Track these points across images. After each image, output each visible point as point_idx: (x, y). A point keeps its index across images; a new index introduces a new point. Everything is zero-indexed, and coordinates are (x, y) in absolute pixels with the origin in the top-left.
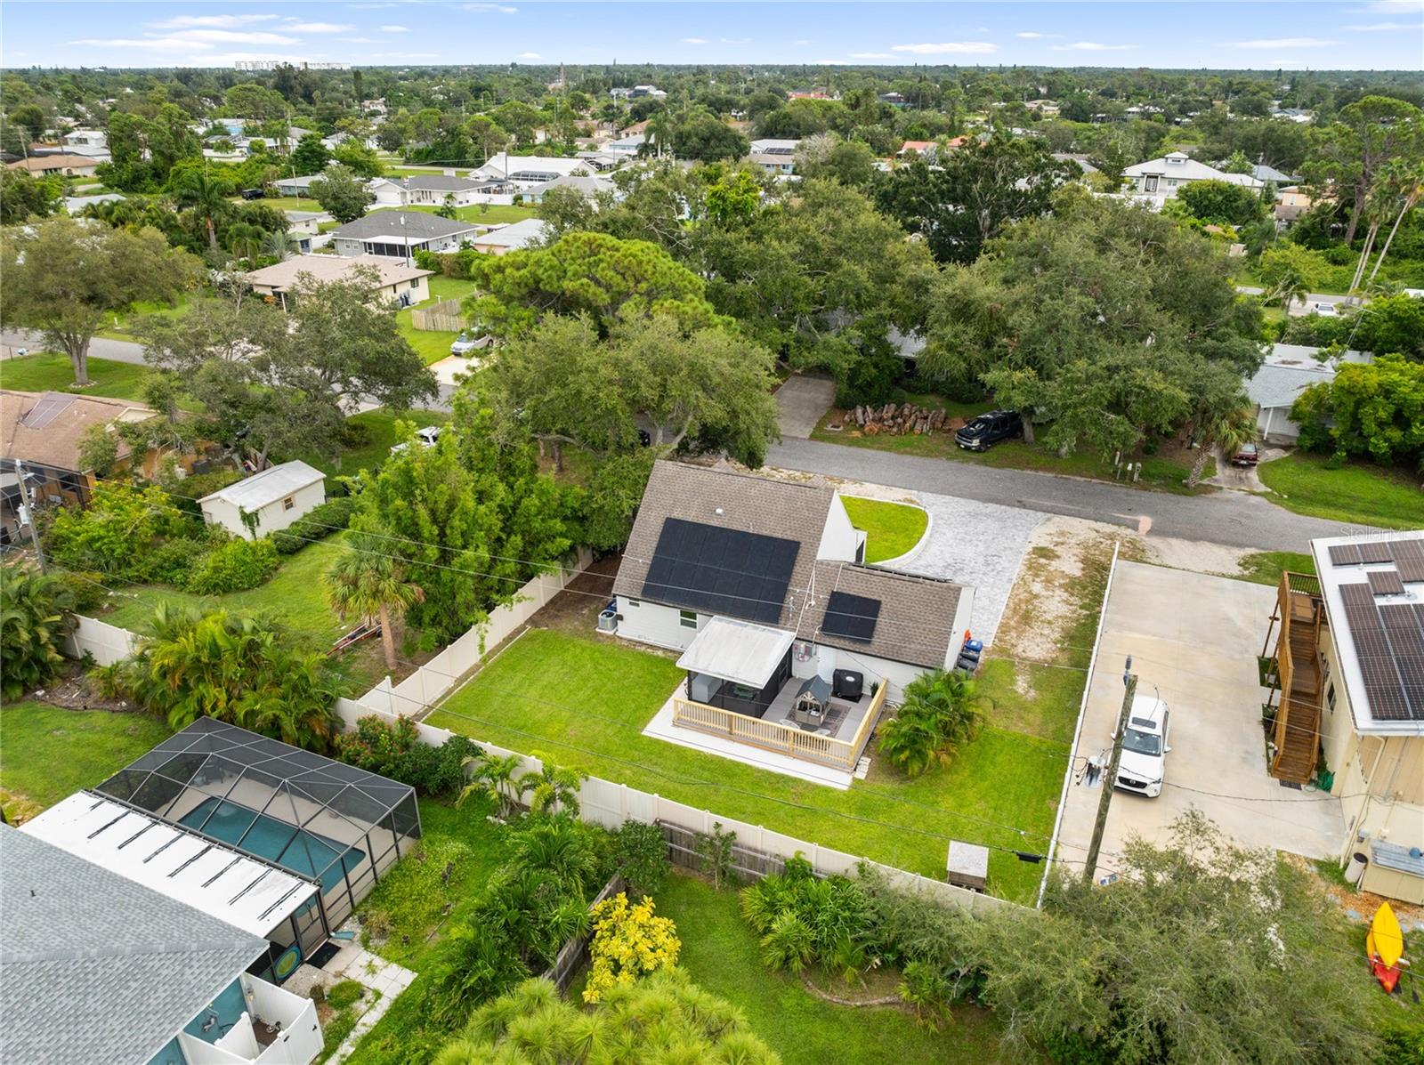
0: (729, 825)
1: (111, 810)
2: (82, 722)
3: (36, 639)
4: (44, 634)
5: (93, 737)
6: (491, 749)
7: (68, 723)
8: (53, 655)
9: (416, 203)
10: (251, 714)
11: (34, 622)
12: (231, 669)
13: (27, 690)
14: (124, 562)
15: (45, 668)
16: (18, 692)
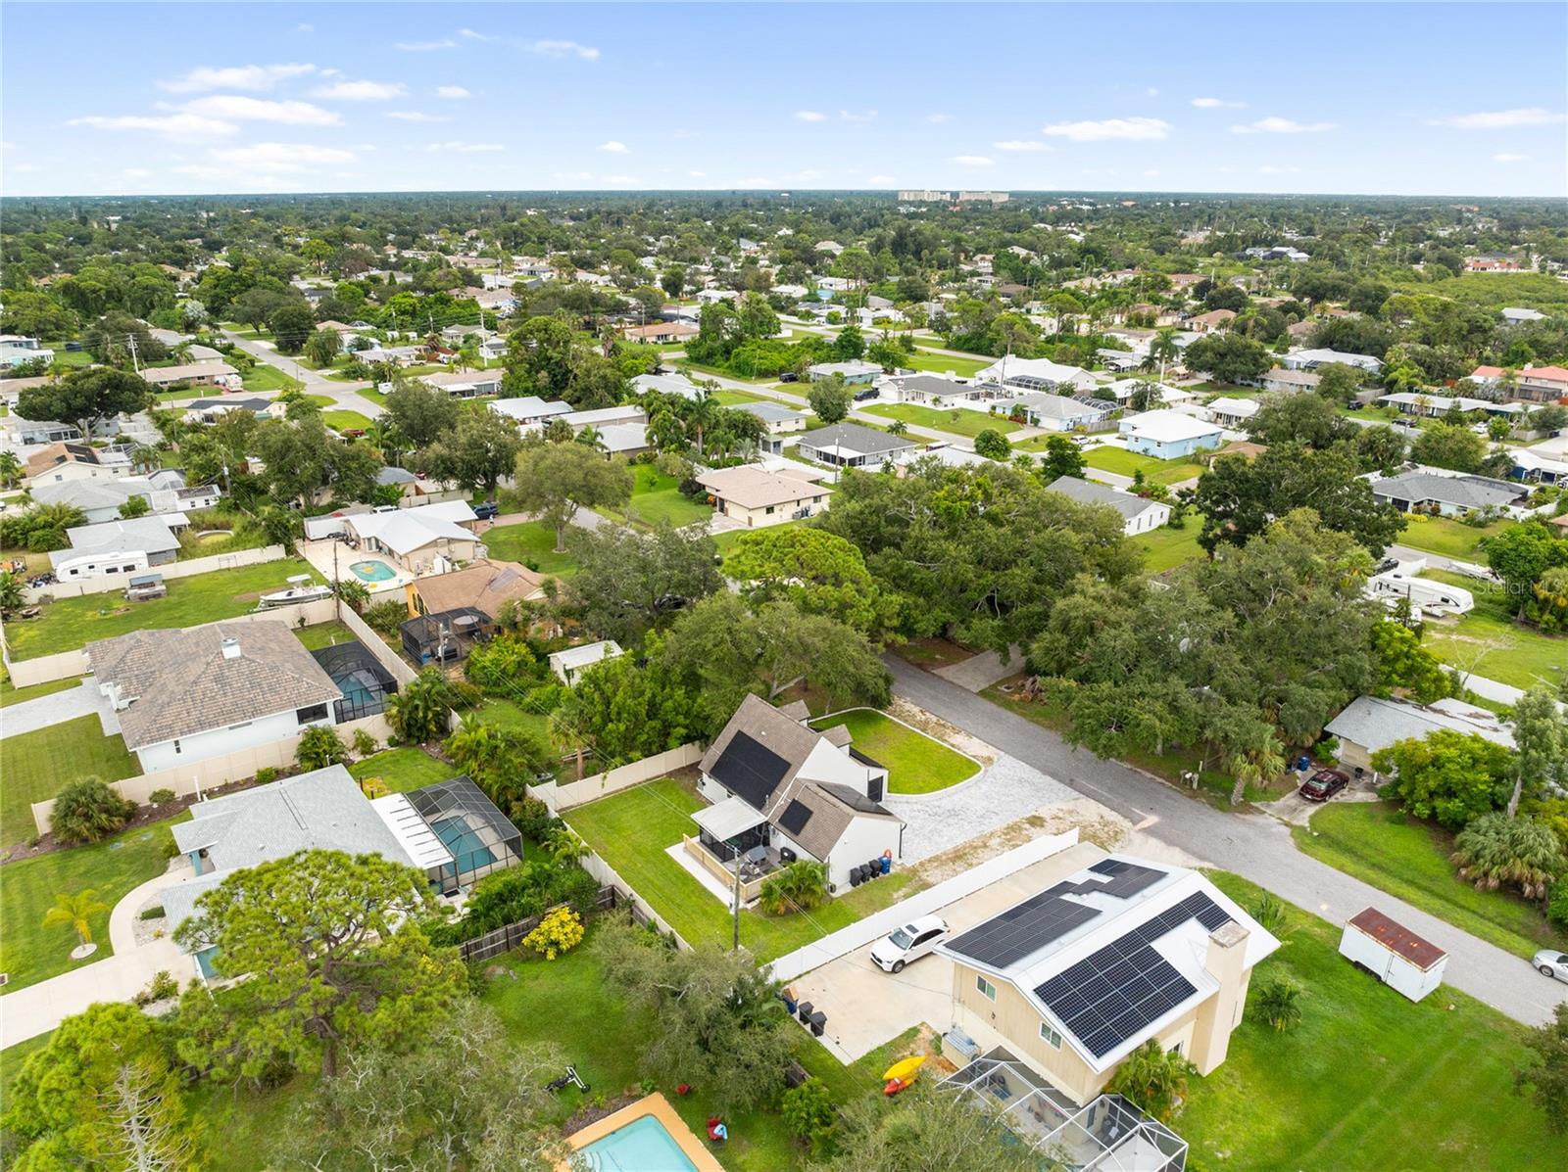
0: (637, 897)
1: (406, 804)
2: (431, 764)
3: (425, 717)
4: (430, 715)
5: (431, 773)
6: (570, 830)
7: (426, 762)
8: (432, 727)
9: (910, 402)
10: (483, 780)
11: (427, 708)
12: (483, 756)
13: (419, 742)
14: (496, 684)
15: (429, 732)
16: (415, 742)
